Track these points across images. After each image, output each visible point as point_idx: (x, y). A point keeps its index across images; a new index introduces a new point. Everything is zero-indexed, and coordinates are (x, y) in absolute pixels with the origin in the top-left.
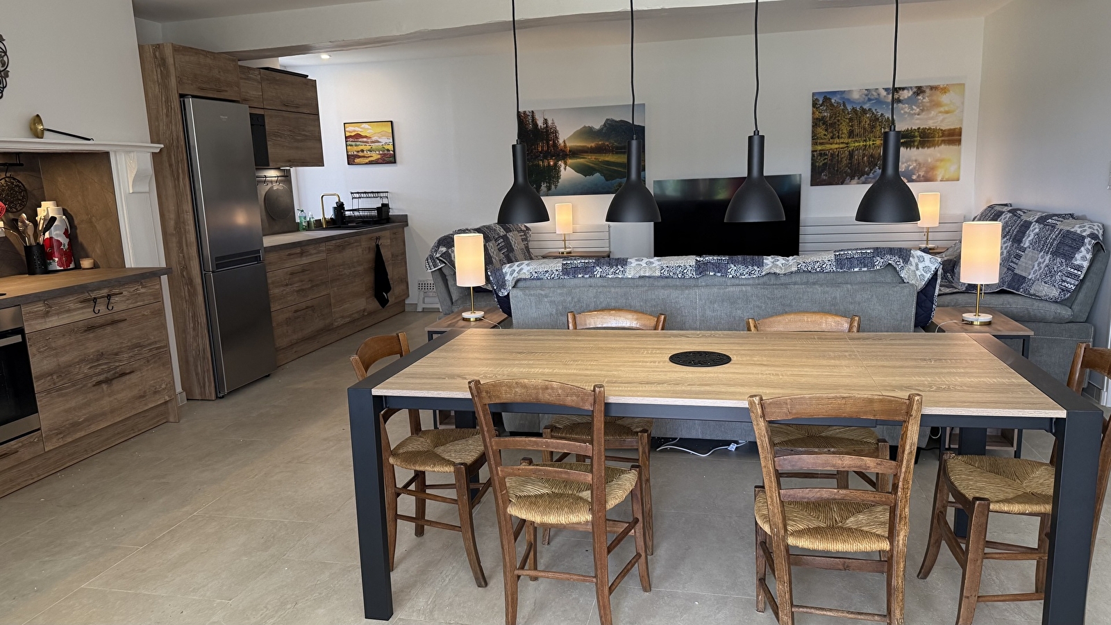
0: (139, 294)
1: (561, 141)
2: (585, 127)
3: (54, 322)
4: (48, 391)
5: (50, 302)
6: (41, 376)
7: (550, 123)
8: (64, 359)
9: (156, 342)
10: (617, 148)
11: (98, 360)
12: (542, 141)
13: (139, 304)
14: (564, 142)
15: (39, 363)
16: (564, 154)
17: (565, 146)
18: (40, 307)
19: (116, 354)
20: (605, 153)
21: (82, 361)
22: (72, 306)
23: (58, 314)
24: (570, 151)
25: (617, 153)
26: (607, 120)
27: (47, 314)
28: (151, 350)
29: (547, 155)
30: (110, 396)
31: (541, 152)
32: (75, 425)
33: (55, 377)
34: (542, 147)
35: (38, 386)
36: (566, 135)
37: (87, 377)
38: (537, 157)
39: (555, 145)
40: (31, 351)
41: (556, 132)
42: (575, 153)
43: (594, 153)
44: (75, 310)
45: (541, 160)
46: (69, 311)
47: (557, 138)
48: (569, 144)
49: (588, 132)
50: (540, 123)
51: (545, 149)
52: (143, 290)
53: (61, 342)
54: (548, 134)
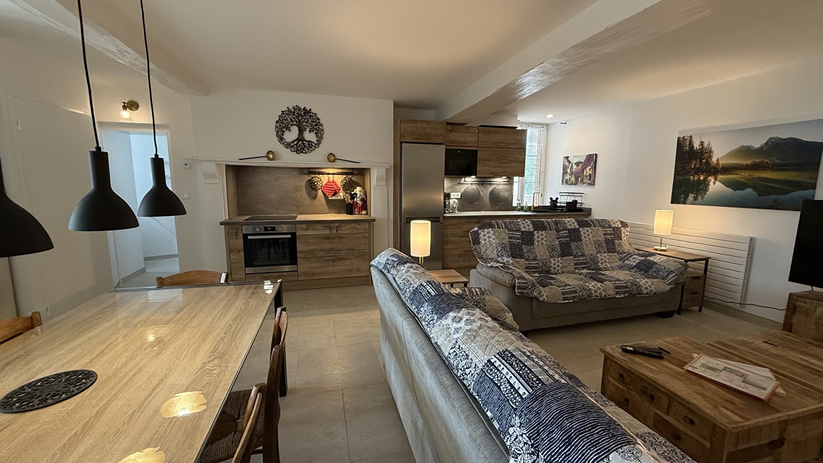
0: (356, 228)
1: (714, 159)
2: (742, 146)
3: (310, 232)
4: (303, 258)
5: (309, 225)
6: (301, 252)
7: (706, 145)
8: (312, 248)
9: (362, 250)
10: (779, 165)
11: (329, 251)
12: (696, 159)
13: (355, 232)
14: (718, 160)
15: (300, 247)
16: (715, 171)
17: (718, 164)
18: (304, 226)
19: (339, 251)
20: (762, 170)
21: (320, 250)
22: (319, 228)
23: (312, 230)
24: (722, 168)
25: (778, 170)
26: (771, 138)
27: (307, 229)
28: (358, 253)
29: (698, 171)
30: (333, 266)
31: (693, 169)
32: (314, 274)
33: (307, 253)
34: (695, 165)
35: (299, 255)
36: (720, 153)
37: (322, 256)
38: (689, 172)
39: (708, 163)
40: (298, 241)
41: (711, 152)
42: (726, 170)
43: (748, 170)
44: (321, 230)
45: (692, 175)
46: (318, 229)
47: (711, 157)
48: (722, 162)
49: (747, 151)
50: (696, 145)
51: (698, 166)
52: (358, 227)
53: (312, 241)
54: (703, 154)
